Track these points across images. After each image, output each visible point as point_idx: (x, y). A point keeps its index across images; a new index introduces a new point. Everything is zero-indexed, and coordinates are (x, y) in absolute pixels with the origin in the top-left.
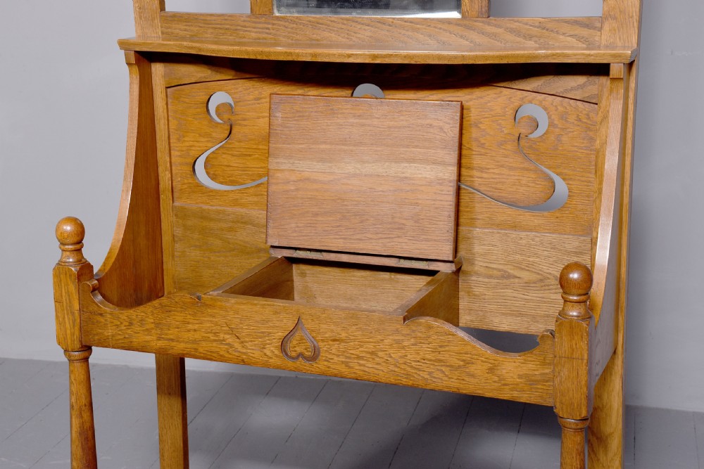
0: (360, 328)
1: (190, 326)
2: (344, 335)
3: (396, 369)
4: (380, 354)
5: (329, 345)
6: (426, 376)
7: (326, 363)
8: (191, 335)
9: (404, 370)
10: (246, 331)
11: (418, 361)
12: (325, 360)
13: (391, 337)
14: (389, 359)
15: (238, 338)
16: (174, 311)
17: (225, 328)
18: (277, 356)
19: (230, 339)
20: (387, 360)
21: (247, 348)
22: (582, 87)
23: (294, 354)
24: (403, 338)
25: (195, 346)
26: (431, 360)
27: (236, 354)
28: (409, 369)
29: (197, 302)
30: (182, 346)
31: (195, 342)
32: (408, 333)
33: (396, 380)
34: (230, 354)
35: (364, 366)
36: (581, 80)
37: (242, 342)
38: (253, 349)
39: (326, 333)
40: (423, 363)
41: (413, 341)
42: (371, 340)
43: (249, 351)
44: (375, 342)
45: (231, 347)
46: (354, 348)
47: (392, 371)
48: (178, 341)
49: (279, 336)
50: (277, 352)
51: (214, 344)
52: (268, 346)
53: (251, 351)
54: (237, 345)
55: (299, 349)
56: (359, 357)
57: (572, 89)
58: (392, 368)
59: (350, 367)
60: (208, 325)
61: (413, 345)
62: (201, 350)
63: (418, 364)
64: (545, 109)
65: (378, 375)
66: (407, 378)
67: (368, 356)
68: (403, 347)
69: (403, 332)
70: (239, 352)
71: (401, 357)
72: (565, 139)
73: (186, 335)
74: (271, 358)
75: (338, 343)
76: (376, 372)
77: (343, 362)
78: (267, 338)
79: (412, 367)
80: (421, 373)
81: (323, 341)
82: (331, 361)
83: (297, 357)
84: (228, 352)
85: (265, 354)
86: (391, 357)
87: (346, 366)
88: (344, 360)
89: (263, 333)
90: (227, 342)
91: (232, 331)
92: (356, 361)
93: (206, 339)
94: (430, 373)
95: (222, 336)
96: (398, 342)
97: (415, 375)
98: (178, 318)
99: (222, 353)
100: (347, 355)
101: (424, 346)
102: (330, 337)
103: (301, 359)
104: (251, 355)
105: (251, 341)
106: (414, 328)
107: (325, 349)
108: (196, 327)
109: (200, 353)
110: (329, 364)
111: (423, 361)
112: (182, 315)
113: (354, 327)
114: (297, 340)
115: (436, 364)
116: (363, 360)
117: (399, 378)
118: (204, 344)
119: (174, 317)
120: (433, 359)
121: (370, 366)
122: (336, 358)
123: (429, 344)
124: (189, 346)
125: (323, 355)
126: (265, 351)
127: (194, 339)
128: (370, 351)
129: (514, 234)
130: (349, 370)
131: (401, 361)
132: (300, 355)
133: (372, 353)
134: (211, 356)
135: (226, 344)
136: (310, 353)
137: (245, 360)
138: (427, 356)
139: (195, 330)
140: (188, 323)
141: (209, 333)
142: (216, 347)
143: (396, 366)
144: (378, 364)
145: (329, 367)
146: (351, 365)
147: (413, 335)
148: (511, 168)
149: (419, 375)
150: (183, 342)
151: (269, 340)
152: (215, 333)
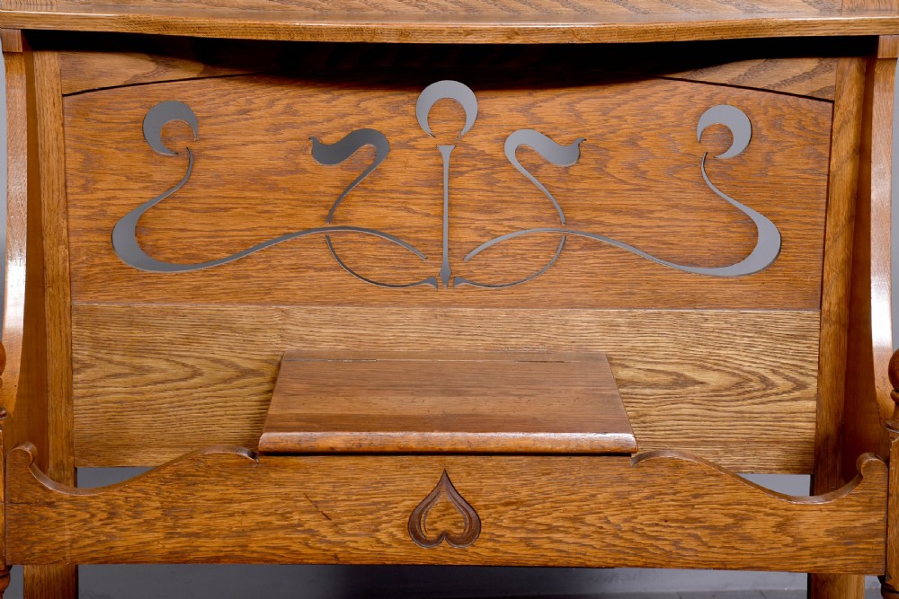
0: (555, 479)
1: (235, 507)
2: (524, 493)
3: (617, 542)
4: (590, 519)
5: (496, 512)
6: (667, 548)
7: (490, 544)
8: (234, 523)
9: (631, 541)
10: (343, 504)
11: (657, 525)
12: (489, 540)
13: (609, 490)
14: (604, 526)
15: (328, 517)
16: (202, 483)
17: (302, 504)
18: (400, 542)
19: (311, 521)
20: (601, 528)
21: (342, 533)
22: (809, 75)
23: (432, 535)
24: (631, 488)
25: (242, 541)
26: (677, 521)
27: (323, 546)
28: (638, 539)
29: (251, 463)
30: (216, 543)
31: (241, 533)
32: (639, 479)
33: (615, 559)
34: (311, 548)
35: (561, 542)
36: (809, 64)
37: (335, 525)
38: (355, 535)
39: (492, 493)
40: (665, 527)
41: (647, 492)
42: (574, 497)
43: (347, 539)
44: (581, 501)
45: (313, 536)
46: (543, 514)
47: (609, 545)
48: (207, 537)
49: (407, 506)
50: (400, 535)
51: (281, 534)
52: (384, 526)
53: (352, 538)
54: (326, 531)
55: (441, 526)
56: (550, 528)
57: (795, 79)
58: (609, 540)
59: (535, 547)
60: (271, 501)
61: (647, 498)
62: (253, 546)
63: (656, 529)
64: (747, 112)
65: (585, 555)
66: (635, 555)
67: (568, 524)
68: (630, 505)
69: (631, 479)
70: (329, 542)
71: (625, 521)
72: (778, 158)
73: (225, 523)
74: (389, 546)
75: (514, 507)
76: (583, 550)
77: (521, 540)
78: (382, 512)
79: (644, 535)
80: (659, 543)
81: (486, 507)
82: (501, 539)
83: (438, 541)
84: (307, 544)
85: (378, 541)
86: (608, 522)
87: (528, 545)
88: (523, 535)
89: (374, 504)
90: (307, 526)
91: (315, 508)
92: (546, 535)
93: (263, 527)
94: (675, 543)
95: (296, 518)
96: (619, 496)
97: (650, 549)
98: (210, 495)
99: (295, 547)
100: (531, 527)
101: (667, 498)
102: (500, 499)
103: (444, 541)
104: (352, 545)
105: (352, 521)
106: (650, 471)
107: (490, 520)
108: (245, 506)
109: (253, 552)
110: (497, 546)
111: (664, 524)
112: (218, 488)
113: (544, 479)
114: (438, 511)
115: (686, 526)
116: (558, 531)
117: (621, 556)
118: (259, 535)
119: (202, 494)
120: (682, 518)
121: (572, 540)
122: (508, 534)
123: (675, 494)
124: (230, 541)
125: (486, 530)
126: (378, 535)
127: (240, 529)
128: (571, 515)
129: (693, 314)
130: (532, 552)
131: (626, 526)
132: (445, 535)
133: (574, 519)
134: (274, 554)
135: (304, 531)
136: (462, 531)
137: (339, 556)
138: (673, 515)
139: (244, 513)
140: (231, 501)
141: (270, 514)
142: (284, 539)
143: (616, 536)
144: (584, 536)
145: (496, 551)
146: (536, 542)
147: (648, 480)
148: (690, 209)
149: (657, 547)
150: (218, 536)
151: (386, 515)
152: (282, 515)
